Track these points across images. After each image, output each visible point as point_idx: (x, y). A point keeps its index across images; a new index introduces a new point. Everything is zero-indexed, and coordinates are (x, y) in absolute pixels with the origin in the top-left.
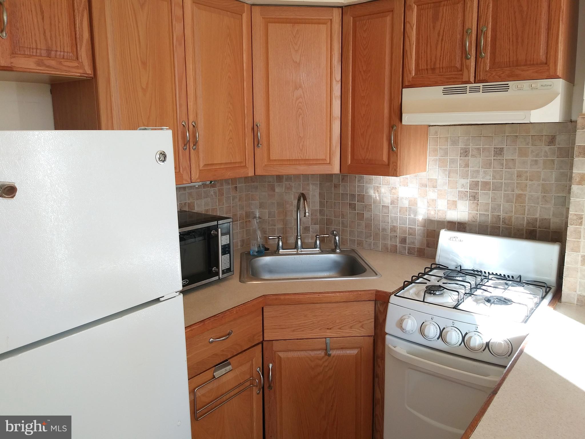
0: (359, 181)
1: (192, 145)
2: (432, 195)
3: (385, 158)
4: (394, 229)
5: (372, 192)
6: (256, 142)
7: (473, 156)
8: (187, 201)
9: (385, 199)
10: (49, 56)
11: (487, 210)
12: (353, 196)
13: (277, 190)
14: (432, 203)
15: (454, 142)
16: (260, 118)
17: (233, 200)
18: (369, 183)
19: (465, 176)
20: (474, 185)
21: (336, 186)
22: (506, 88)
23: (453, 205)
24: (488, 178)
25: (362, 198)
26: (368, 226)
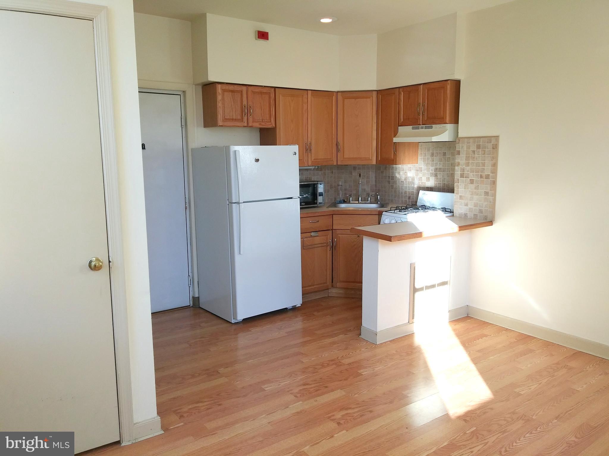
0: (392, 169)
1: (309, 151)
2: (420, 175)
3: (392, 157)
4: (405, 193)
5: (397, 175)
6: (338, 150)
7: (435, 156)
8: (309, 176)
9: (402, 178)
10: (262, 121)
11: (441, 181)
12: (389, 177)
13: (353, 174)
14: (420, 179)
15: (428, 150)
16: (340, 140)
17: (331, 178)
18: (396, 171)
19: (432, 166)
20: (436, 169)
21: (382, 172)
22: (432, 127)
23: (428, 179)
24: (441, 167)
25: (393, 178)
26: (395, 192)
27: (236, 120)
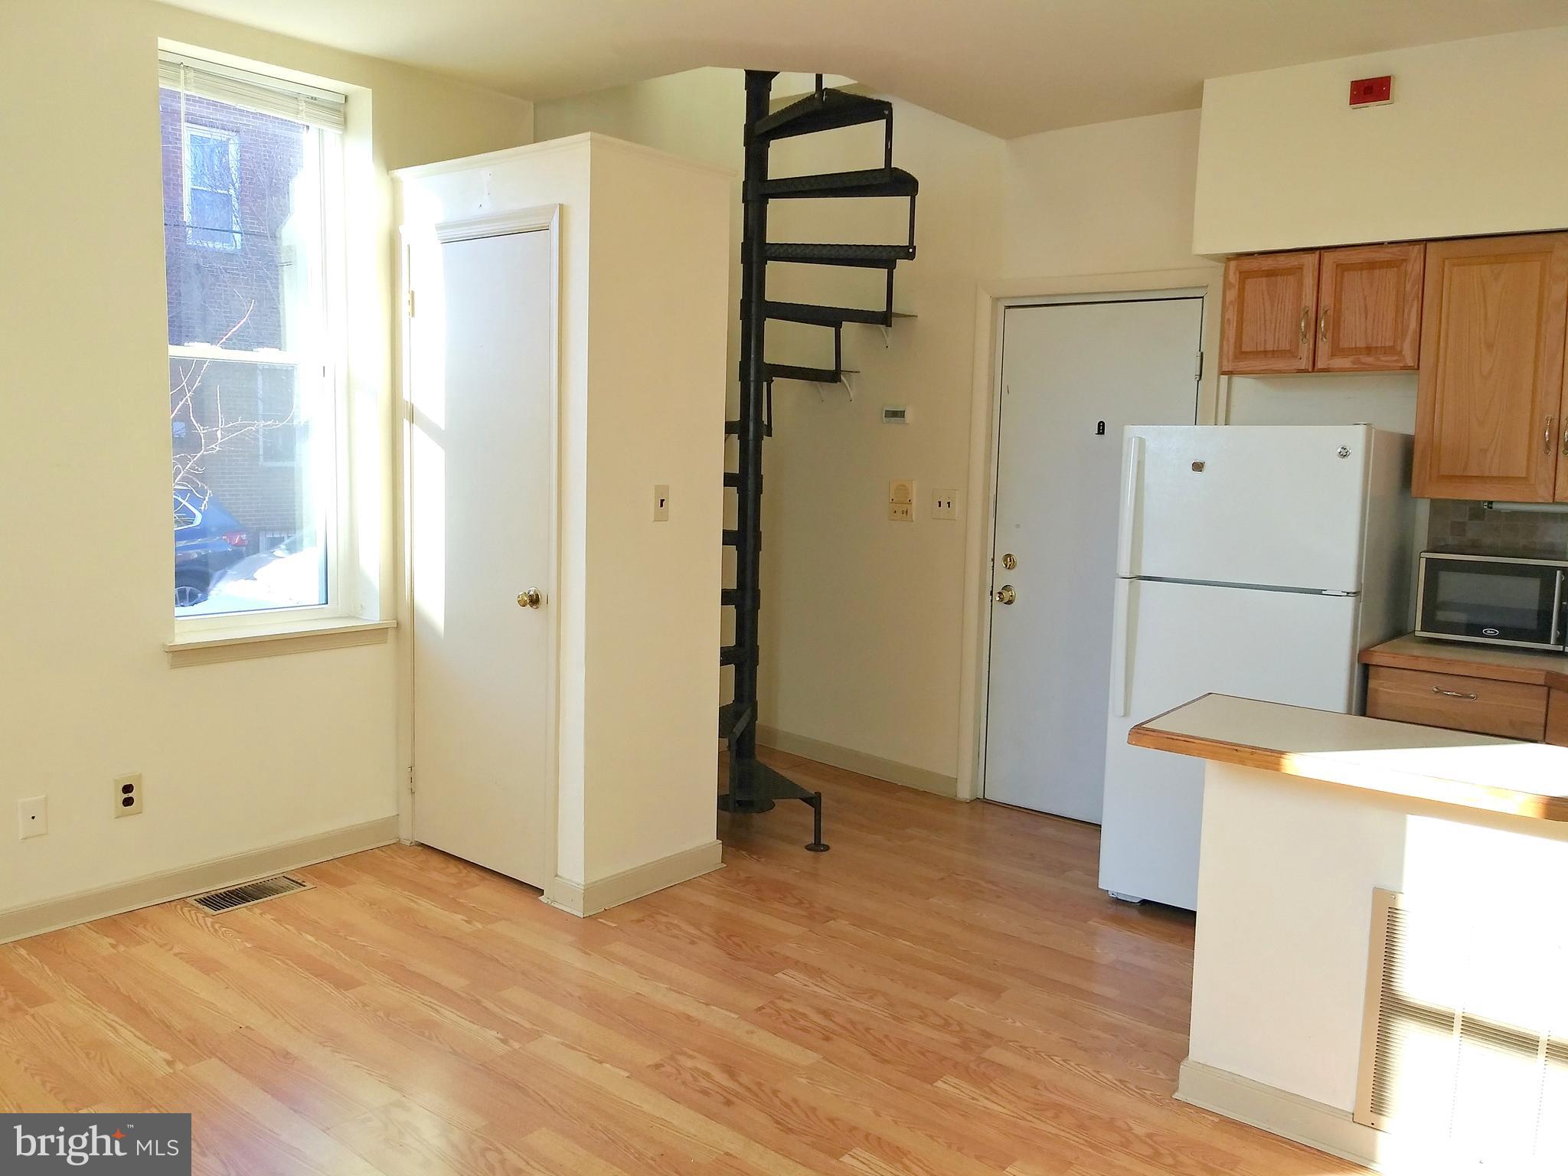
1: (1562, 447)
10: (1368, 353)
27: (1275, 353)
